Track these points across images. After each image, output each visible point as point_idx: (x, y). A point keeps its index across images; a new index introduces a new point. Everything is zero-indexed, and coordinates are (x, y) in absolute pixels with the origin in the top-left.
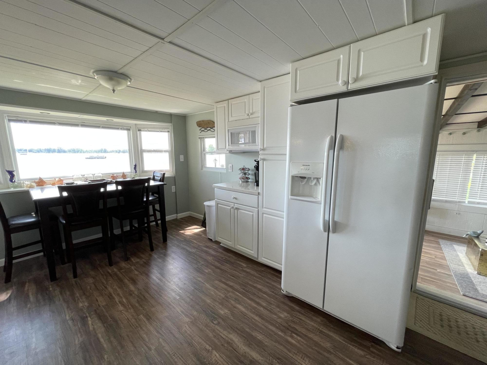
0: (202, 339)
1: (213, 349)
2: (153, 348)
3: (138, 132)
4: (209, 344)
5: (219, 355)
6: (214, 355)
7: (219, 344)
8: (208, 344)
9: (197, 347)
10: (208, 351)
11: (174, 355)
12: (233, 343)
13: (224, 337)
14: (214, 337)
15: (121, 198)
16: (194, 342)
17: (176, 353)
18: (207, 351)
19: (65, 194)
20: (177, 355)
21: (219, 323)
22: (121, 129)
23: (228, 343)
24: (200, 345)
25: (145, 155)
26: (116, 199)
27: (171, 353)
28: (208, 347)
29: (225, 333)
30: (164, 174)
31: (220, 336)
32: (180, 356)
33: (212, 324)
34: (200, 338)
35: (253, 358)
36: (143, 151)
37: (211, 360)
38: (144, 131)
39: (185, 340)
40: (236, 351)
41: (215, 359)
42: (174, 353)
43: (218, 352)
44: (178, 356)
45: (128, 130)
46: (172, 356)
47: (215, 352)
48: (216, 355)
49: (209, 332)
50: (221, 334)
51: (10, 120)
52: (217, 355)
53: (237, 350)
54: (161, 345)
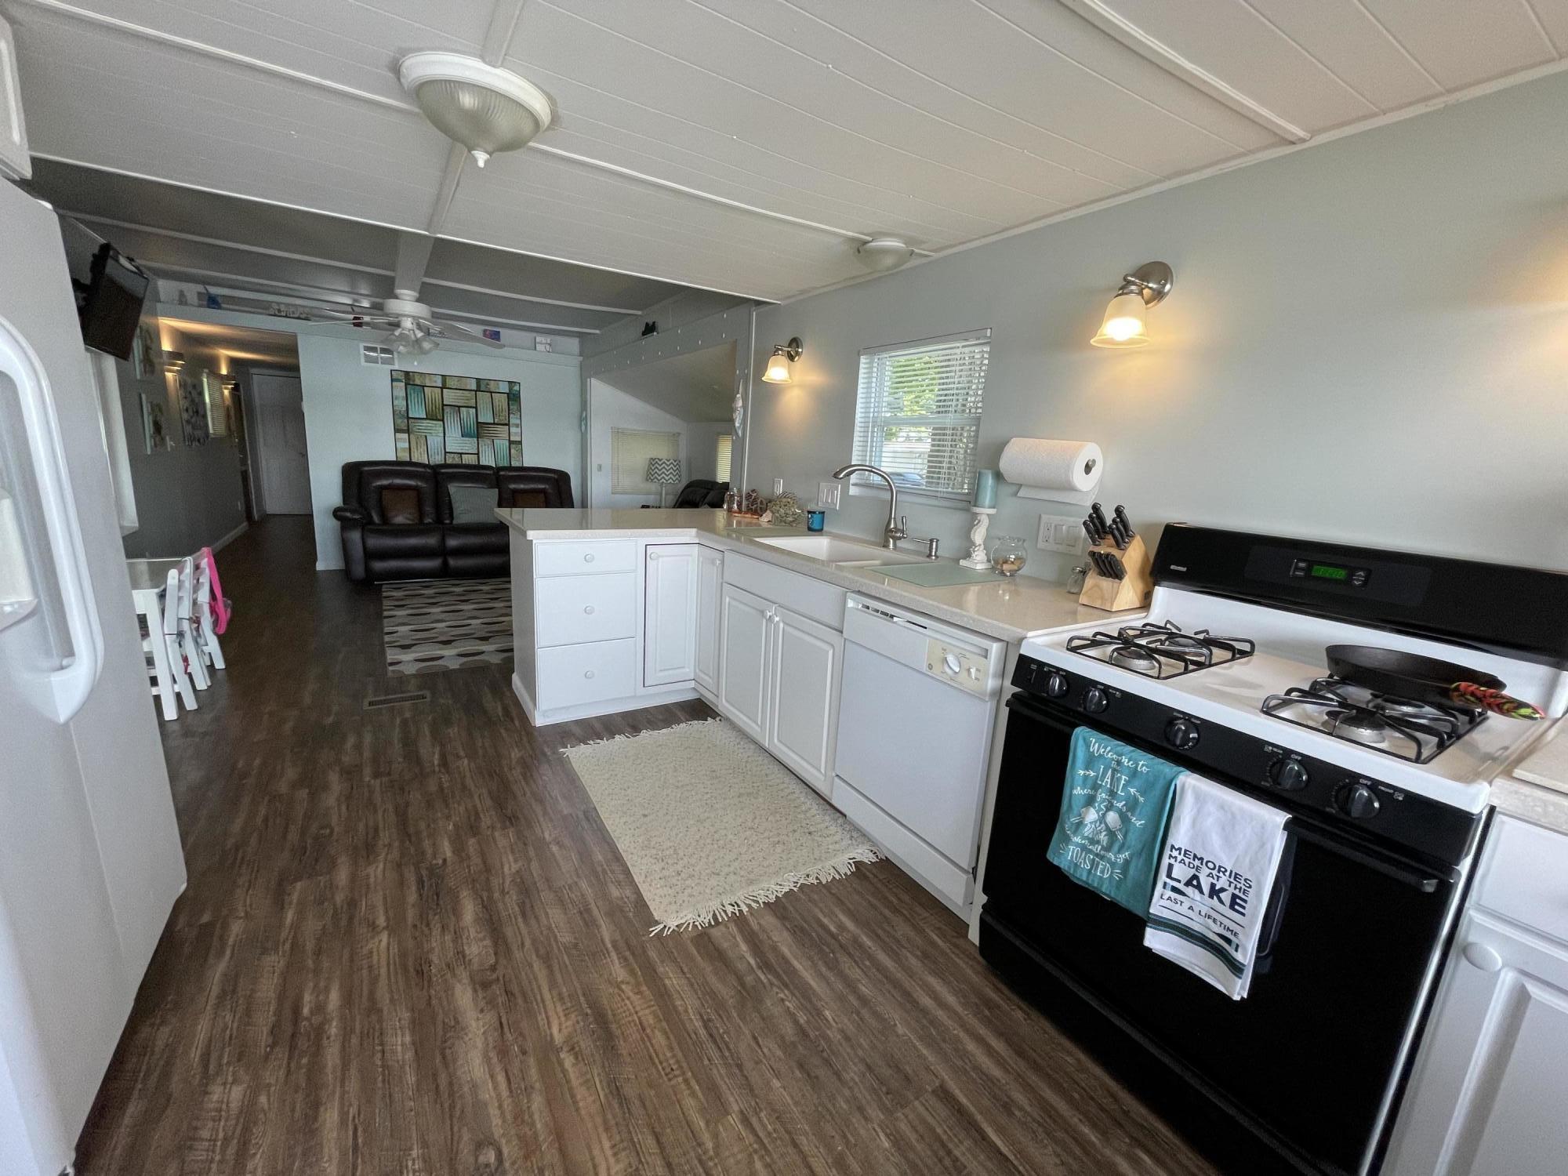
0: (573, 1096)
1: (558, 1050)
2: (733, 1119)
4: (558, 1070)
5: (550, 1028)
6: (565, 1032)
7: (532, 1061)
8: (564, 1071)
9: (599, 1075)
10: (573, 1049)
11: (672, 1069)
12: (491, 1045)
13: (501, 1078)
14: (532, 1088)
16: (602, 1097)
17: (667, 1075)
18: (577, 1049)
20: (663, 1069)
21: (479, 1146)
23: (503, 1052)
24: (589, 1076)
27: (680, 1079)
28: (568, 1061)
29: (487, 1094)
31: (510, 1088)
32: (657, 1061)
33: (505, 1151)
34: (575, 1103)
35: (475, 991)
37: (578, 1022)
39: (630, 1112)
40: (501, 1024)
41: (566, 1020)
42: (671, 1076)
43: (549, 1038)
44: (661, 1063)
46: (677, 1069)
47: (558, 1038)
48: (560, 1030)
49: (536, 1116)
50: (505, 1093)
52: (555, 1030)
53: (497, 1024)
54: (707, 1123)
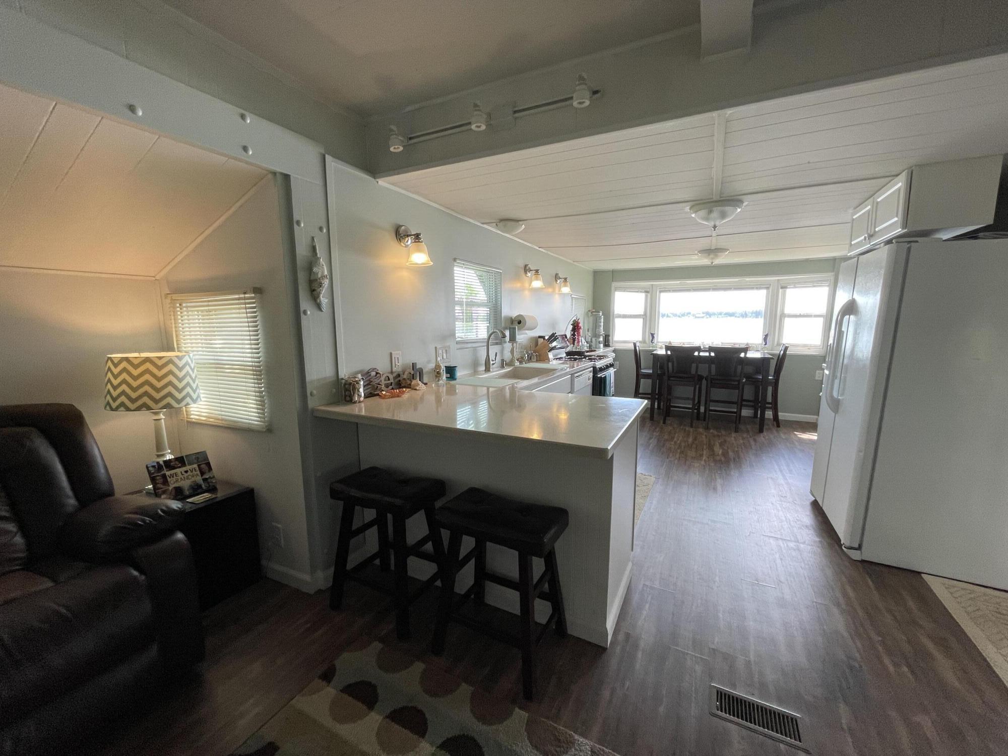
3: (781, 290)
15: (713, 366)
19: (669, 353)
22: (757, 288)
25: (787, 322)
26: (707, 365)
30: (786, 348)
36: (783, 316)
38: (790, 288)
45: (768, 288)
51: (660, 292)
